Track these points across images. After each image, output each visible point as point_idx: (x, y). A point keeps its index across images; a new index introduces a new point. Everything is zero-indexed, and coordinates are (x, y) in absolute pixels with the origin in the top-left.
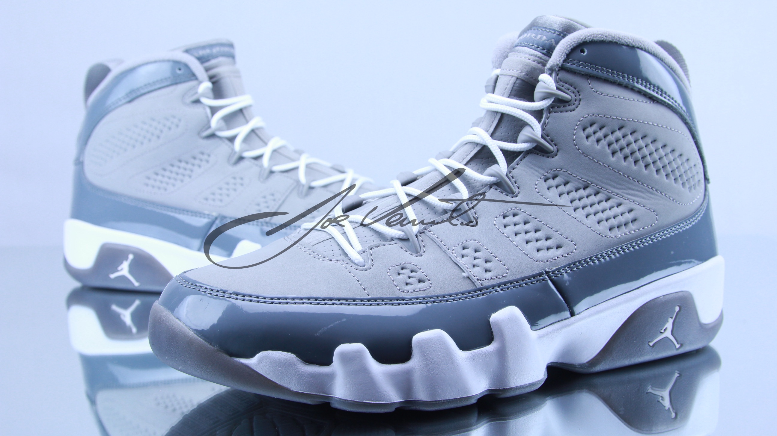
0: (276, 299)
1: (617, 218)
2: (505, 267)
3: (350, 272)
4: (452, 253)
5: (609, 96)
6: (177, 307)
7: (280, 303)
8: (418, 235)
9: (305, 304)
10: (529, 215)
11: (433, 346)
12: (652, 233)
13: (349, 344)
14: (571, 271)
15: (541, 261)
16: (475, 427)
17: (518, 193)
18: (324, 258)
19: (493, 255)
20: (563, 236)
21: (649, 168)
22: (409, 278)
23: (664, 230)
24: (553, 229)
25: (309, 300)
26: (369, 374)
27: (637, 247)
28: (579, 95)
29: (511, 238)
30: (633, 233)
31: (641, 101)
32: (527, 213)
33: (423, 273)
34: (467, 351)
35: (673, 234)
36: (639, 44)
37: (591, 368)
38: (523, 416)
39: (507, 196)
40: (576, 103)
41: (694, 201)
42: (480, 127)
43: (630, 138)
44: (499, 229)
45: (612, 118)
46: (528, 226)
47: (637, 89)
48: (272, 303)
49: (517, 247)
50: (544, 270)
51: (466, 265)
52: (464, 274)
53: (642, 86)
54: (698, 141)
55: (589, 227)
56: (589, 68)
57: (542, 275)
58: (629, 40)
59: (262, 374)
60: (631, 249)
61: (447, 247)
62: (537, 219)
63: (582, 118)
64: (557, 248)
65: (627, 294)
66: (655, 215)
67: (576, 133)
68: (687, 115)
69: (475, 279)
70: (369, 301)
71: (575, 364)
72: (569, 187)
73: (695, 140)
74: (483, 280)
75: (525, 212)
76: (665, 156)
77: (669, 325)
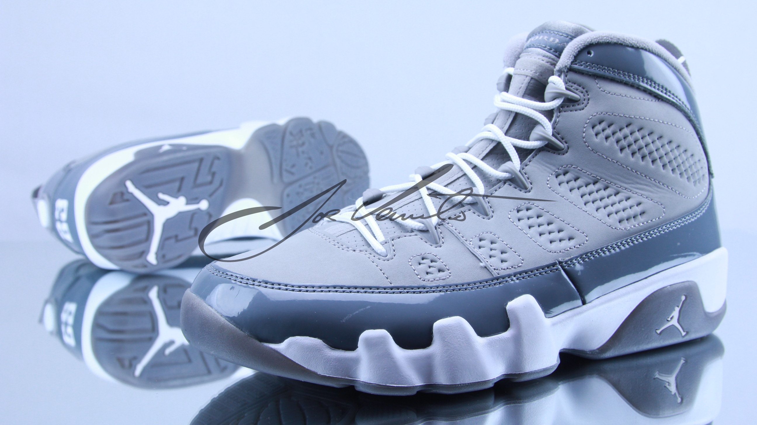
0: (303, 287)
1: (626, 211)
2: (520, 257)
3: (373, 262)
4: (470, 244)
5: (617, 95)
6: (209, 295)
7: (307, 291)
8: (437, 227)
9: (331, 292)
10: (542, 209)
11: (453, 332)
12: (660, 226)
13: (373, 330)
14: (583, 261)
15: (554, 252)
16: (492, 409)
17: (531, 188)
18: (348, 248)
19: (508, 247)
20: (575, 228)
21: (655, 163)
22: (430, 268)
23: (671, 223)
24: (565, 222)
25: (335, 288)
26: (393, 358)
27: (645, 239)
28: (587, 95)
29: (525, 231)
30: (642, 226)
31: (647, 99)
32: (539, 207)
33: (442, 263)
34: (484, 337)
35: (679, 226)
36: (643, 45)
37: (601, 355)
38: (537, 400)
39: (521, 191)
40: (585, 102)
41: (699, 195)
42: (495, 125)
43: (638, 135)
44: (513, 223)
45: (620, 116)
46: (540, 220)
47: (642, 88)
48: (300, 291)
49: (531, 239)
50: (557, 261)
51: (483, 255)
52: (482, 264)
53: (647, 85)
54: (703, 137)
55: (600, 219)
56: (596, 69)
57: (556, 265)
58: (633, 41)
59: (291, 359)
60: (640, 240)
61: (465, 239)
62: (549, 213)
63: (591, 117)
64: (569, 240)
65: (636, 283)
66: (662, 208)
67: (585, 130)
68: (691, 112)
69: (492, 268)
70: (392, 290)
71: (586, 350)
72: (579, 182)
73: (699, 137)
74: (499, 270)
75: (538, 206)
76: (671, 151)
77: (675, 313)
